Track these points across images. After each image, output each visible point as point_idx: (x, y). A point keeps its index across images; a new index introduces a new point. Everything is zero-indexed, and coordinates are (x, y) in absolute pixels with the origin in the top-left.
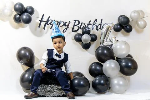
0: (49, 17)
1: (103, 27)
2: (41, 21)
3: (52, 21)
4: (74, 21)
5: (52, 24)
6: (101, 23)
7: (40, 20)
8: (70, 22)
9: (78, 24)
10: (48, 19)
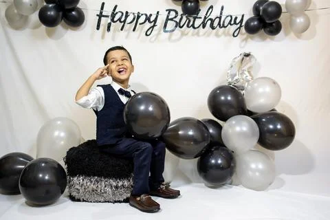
0: (116, 6)
1: (224, 22)
2: (100, 16)
3: (123, 13)
4: (167, 10)
5: (122, 20)
6: (221, 14)
7: (97, 15)
8: (158, 13)
9: (176, 17)
10: (114, 10)
